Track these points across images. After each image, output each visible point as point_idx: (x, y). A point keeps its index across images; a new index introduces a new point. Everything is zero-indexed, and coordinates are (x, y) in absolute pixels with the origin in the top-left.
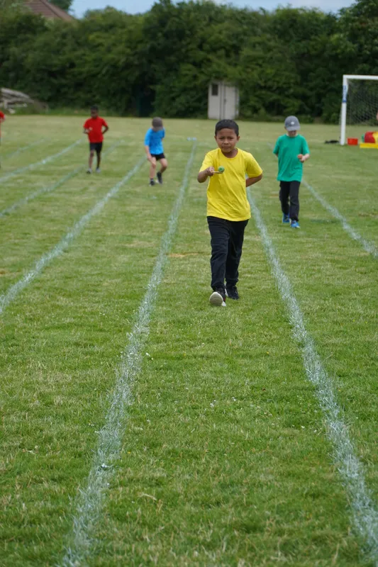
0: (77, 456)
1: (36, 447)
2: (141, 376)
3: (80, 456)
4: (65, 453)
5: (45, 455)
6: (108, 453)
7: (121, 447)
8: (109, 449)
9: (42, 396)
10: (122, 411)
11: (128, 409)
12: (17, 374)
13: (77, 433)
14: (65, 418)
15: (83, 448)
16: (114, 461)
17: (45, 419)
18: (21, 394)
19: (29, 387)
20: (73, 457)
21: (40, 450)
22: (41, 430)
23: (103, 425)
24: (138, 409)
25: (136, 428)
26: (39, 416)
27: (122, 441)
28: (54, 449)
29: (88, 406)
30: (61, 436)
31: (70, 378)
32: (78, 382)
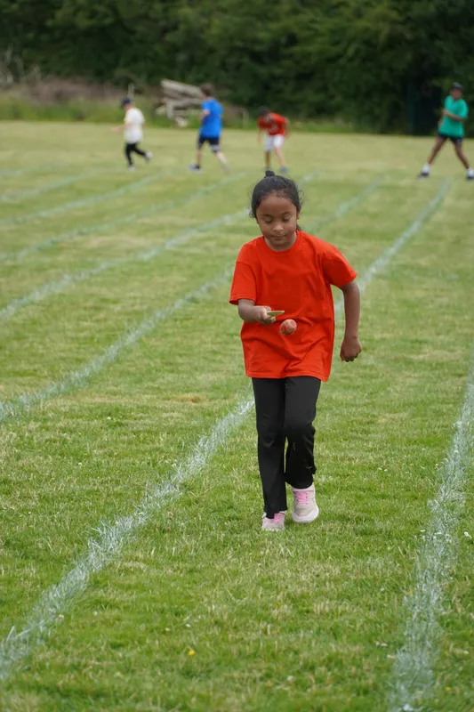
0: (361, 692)
1: (290, 678)
2: (459, 568)
3: (366, 692)
4: (339, 688)
5: (305, 691)
6: (412, 690)
7: (434, 678)
8: (415, 683)
9: (293, 600)
10: (433, 624)
11: (441, 620)
12: (245, 564)
13: (358, 657)
14: (335, 634)
15: (371, 682)
16: (424, 701)
17: (302, 635)
18: (255, 595)
19: (268, 584)
20: (354, 695)
21: (296, 683)
22: (296, 653)
23: (401, 645)
24: (459, 621)
25: (458, 651)
26: (291, 630)
27: (434, 669)
28: (320, 681)
29: (372, 615)
30: (332, 662)
31: (336, 571)
32: (352, 577)
